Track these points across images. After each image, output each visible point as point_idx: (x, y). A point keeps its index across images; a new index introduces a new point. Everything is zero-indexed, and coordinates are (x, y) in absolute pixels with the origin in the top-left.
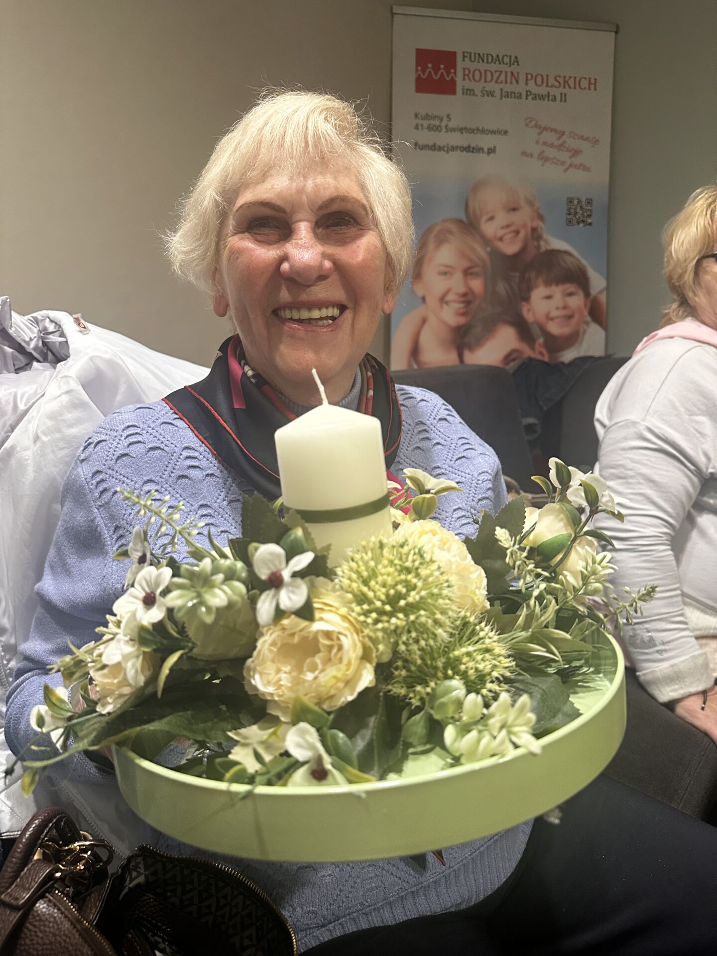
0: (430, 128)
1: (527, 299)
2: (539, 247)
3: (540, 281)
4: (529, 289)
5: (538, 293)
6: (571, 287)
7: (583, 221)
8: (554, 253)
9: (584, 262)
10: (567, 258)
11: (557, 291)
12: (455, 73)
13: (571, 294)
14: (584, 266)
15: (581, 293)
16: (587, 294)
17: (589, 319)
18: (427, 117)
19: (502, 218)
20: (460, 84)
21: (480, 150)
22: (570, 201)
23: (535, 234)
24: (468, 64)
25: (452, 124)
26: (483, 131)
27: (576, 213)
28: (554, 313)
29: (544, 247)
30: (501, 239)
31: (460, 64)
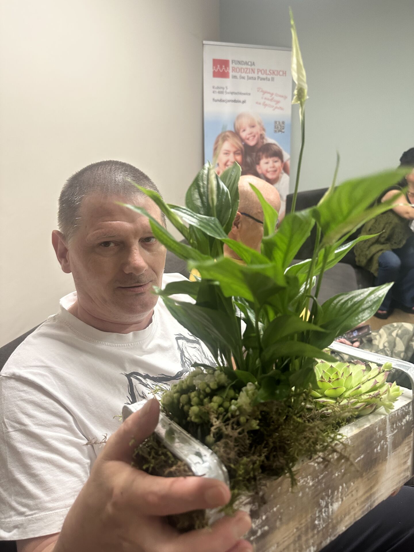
0: (219, 92)
1: (258, 164)
2: (263, 142)
3: (264, 157)
4: (260, 159)
5: (263, 161)
6: (276, 159)
7: (281, 131)
8: (269, 145)
9: (281, 148)
10: (275, 146)
11: (271, 160)
12: (229, 69)
13: (276, 162)
14: (281, 150)
15: (280, 161)
16: (282, 161)
17: (283, 171)
18: (218, 88)
19: (248, 130)
20: (231, 74)
21: (240, 101)
22: (276, 122)
23: (262, 137)
24: (234, 65)
25: (228, 91)
26: (241, 94)
27: (278, 128)
28: (269, 170)
29: (265, 142)
30: (248, 139)
31: (231, 65)
